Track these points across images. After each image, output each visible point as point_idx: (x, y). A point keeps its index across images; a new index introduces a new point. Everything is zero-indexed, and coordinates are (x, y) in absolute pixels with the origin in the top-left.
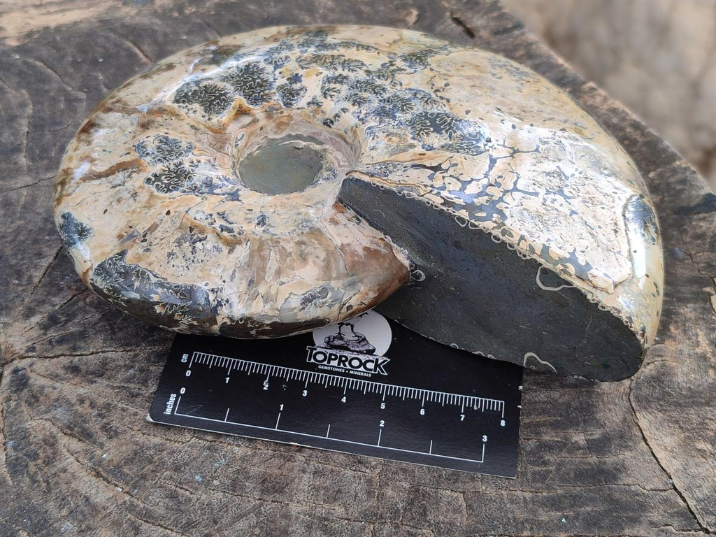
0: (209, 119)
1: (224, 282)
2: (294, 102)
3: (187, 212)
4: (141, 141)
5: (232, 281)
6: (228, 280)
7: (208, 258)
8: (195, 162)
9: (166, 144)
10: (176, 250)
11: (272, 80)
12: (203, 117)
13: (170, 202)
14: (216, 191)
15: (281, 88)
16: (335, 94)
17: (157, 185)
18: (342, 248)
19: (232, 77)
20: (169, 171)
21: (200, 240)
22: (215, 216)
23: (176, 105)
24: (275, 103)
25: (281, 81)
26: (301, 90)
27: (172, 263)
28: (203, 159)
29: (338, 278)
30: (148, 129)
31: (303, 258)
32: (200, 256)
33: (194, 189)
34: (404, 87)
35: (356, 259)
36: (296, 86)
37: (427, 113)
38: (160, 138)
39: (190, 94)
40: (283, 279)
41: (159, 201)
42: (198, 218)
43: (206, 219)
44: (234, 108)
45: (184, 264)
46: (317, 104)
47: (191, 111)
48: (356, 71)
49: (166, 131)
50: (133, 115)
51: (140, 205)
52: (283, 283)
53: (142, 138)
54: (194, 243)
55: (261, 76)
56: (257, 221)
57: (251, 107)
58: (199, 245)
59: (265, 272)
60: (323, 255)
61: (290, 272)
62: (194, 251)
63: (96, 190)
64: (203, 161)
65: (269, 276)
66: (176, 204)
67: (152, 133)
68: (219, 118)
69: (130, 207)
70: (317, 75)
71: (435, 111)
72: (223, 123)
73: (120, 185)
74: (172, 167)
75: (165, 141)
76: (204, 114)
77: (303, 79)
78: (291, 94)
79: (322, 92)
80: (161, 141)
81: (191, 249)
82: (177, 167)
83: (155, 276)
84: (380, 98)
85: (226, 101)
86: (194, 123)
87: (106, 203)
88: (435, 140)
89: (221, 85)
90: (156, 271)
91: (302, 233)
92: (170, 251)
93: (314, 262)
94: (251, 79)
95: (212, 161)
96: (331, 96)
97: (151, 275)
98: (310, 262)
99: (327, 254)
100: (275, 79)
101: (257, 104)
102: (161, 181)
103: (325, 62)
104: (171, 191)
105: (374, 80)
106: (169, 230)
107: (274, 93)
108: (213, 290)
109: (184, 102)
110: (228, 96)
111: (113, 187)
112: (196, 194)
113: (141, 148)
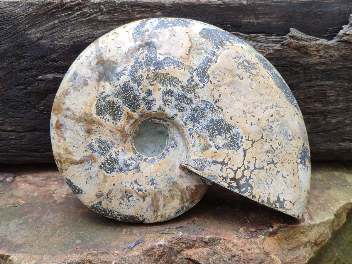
0: (116, 124)
1: (144, 213)
2: (151, 108)
3: (122, 183)
4: (90, 143)
5: (147, 212)
6: (145, 212)
7: (136, 204)
8: (117, 152)
9: (102, 144)
10: (122, 202)
11: (138, 94)
12: (113, 123)
13: (113, 179)
14: (130, 168)
15: (143, 99)
16: (169, 103)
17: (105, 169)
18: (187, 188)
19: (119, 94)
20: (108, 160)
21: (131, 197)
22: (133, 183)
23: (98, 117)
24: (143, 109)
25: (143, 95)
26: (153, 100)
27: (122, 207)
28: (120, 149)
29: (187, 201)
30: (91, 134)
31: (172, 197)
32: (132, 203)
33: (121, 169)
34: (201, 99)
35: (193, 191)
36: (150, 98)
37: (213, 119)
38: (98, 140)
39: (103, 108)
40: (166, 208)
41: (108, 178)
42: (127, 186)
43: (130, 186)
44: (125, 115)
45: (127, 207)
46: (162, 109)
47: (107, 121)
48: (176, 86)
49: (99, 135)
50: (80, 123)
51: (101, 181)
52: (167, 209)
53: (89, 140)
54: (128, 198)
55: (133, 92)
56: (151, 183)
57: (132, 113)
58: (130, 199)
59: (159, 207)
60: (180, 194)
61: (168, 204)
62: (129, 201)
63: (78, 170)
64: (120, 151)
65: (161, 208)
66: (116, 180)
67: (93, 137)
68: (120, 123)
69: (97, 181)
70: (159, 90)
71: (217, 118)
72: (123, 125)
73: (88, 169)
74: (108, 157)
75: (100, 142)
76: (113, 121)
77: (153, 93)
78: (149, 103)
79: (163, 102)
80: (99, 142)
81: (128, 201)
82: (110, 157)
83: (116, 212)
84: (191, 108)
85: (121, 111)
86: (110, 129)
87: (86, 178)
88: (220, 140)
89: (116, 100)
90: (116, 210)
91: (170, 185)
92: (120, 202)
93: (177, 198)
94: (128, 95)
95: (124, 150)
96: (168, 105)
97: (114, 211)
98: (175, 198)
99: (181, 193)
100: (140, 94)
101: (135, 111)
102: (106, 167)
103: (161, 79)
104: (112, 172)
105: (186, 94)
106: (116, 192)
107: (141, 103)
108: (140, 216)
109: (101, 114)
110: (121, 107)
111: (85, 170)
112: (123, 172)
113: (90, 146)
